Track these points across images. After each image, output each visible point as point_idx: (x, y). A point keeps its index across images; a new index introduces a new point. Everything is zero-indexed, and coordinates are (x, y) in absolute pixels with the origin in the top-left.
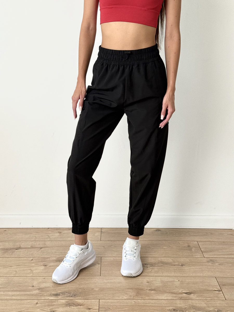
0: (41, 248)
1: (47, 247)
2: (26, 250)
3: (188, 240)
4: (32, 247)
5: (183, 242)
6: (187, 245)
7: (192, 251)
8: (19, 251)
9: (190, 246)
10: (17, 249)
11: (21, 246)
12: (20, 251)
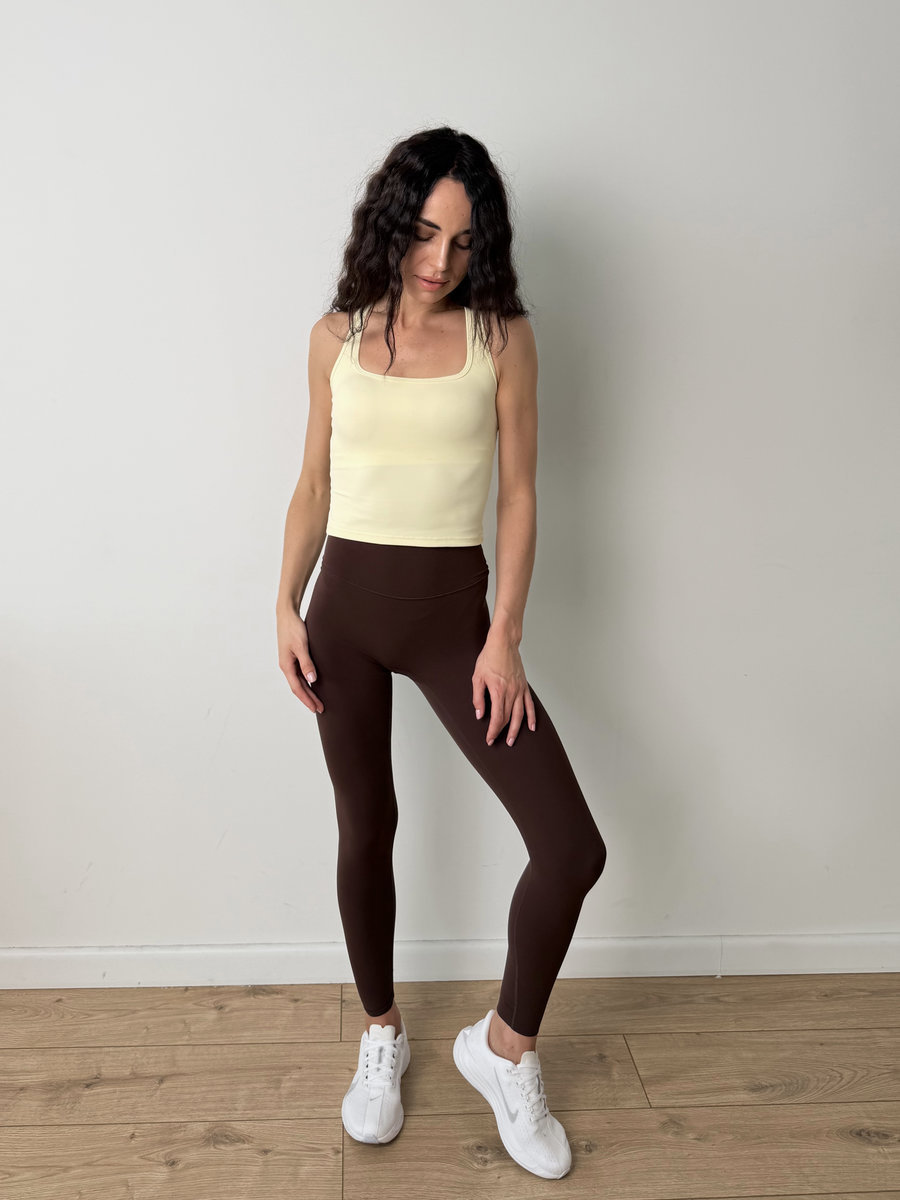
0: (162, 1081)
1: (181, 1074)
3: (596, 1030)
4: (135, 1077)
5: (585, 1039)
6: (595, 1053)
7: (614, 1081)
8: (93, 1095)
9: (605, 1057)
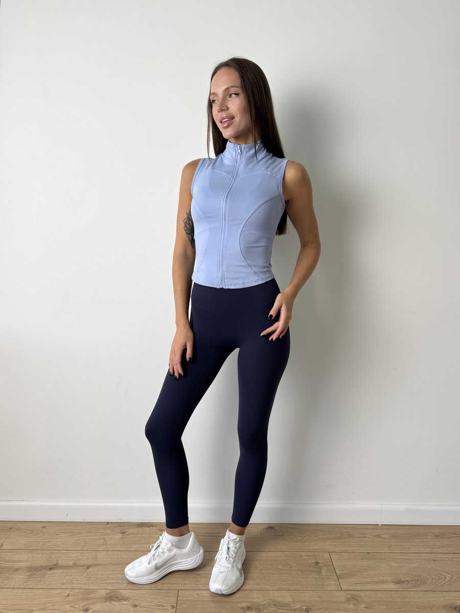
0: (88, 567)
1: (98, 565)
2: (63, 573)
3: (314, 549)
4: (75, 566)
5: (309, 554)
6: (313, 561)
7: (322, 575)
8: (52, 574)
9: (318, 563)
10: (50, 569)
11: (60, 562)
12: (55, 573)
